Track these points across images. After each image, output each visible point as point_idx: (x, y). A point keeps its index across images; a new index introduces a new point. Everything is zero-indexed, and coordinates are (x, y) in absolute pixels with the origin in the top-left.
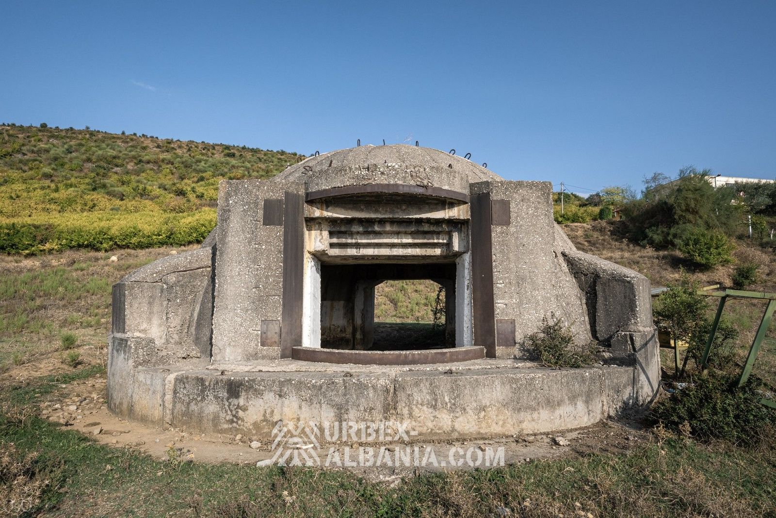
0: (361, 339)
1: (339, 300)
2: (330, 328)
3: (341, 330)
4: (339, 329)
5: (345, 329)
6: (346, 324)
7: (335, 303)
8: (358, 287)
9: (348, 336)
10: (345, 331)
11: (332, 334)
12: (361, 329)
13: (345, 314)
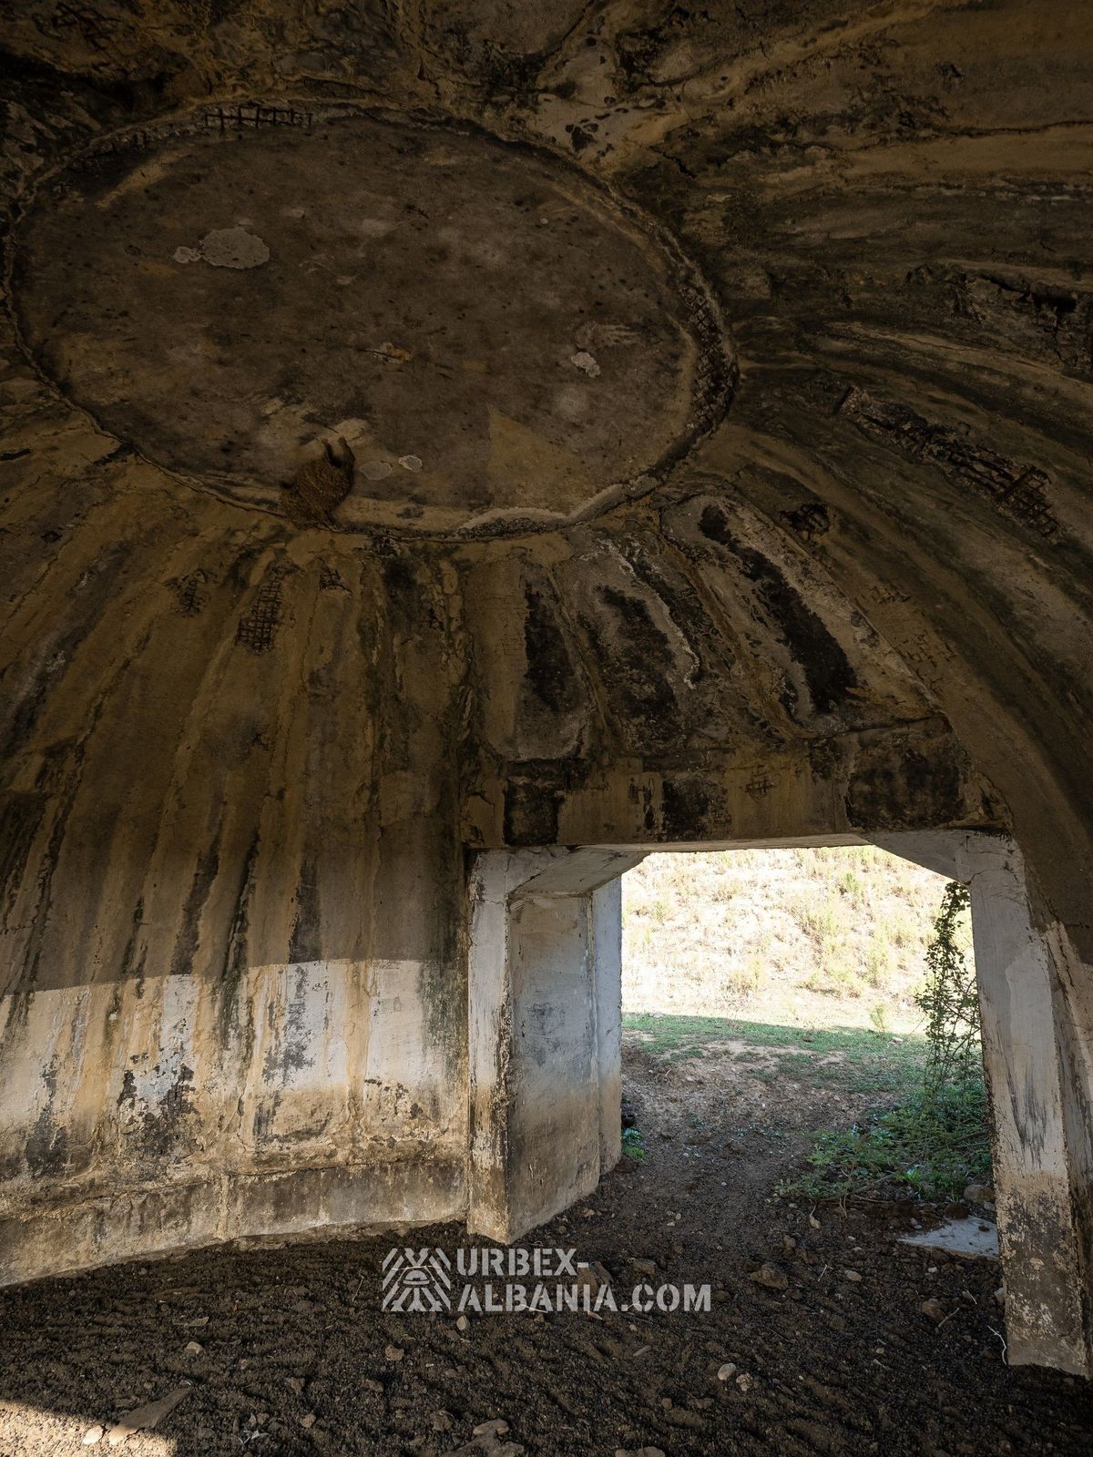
0: (493, 1171)
1: (393, 954)
2: (354, 1097)
3: (415, 1111)
4: (405, 1104)
5: (435, 1102)
6: (439, 1077)
7: (376, 972)
8: (481, 888)
9: (449, 1139)
10: (437, 1114)
11: (368, 1129)
12: (493, 1118)
13: (433, 1026)
